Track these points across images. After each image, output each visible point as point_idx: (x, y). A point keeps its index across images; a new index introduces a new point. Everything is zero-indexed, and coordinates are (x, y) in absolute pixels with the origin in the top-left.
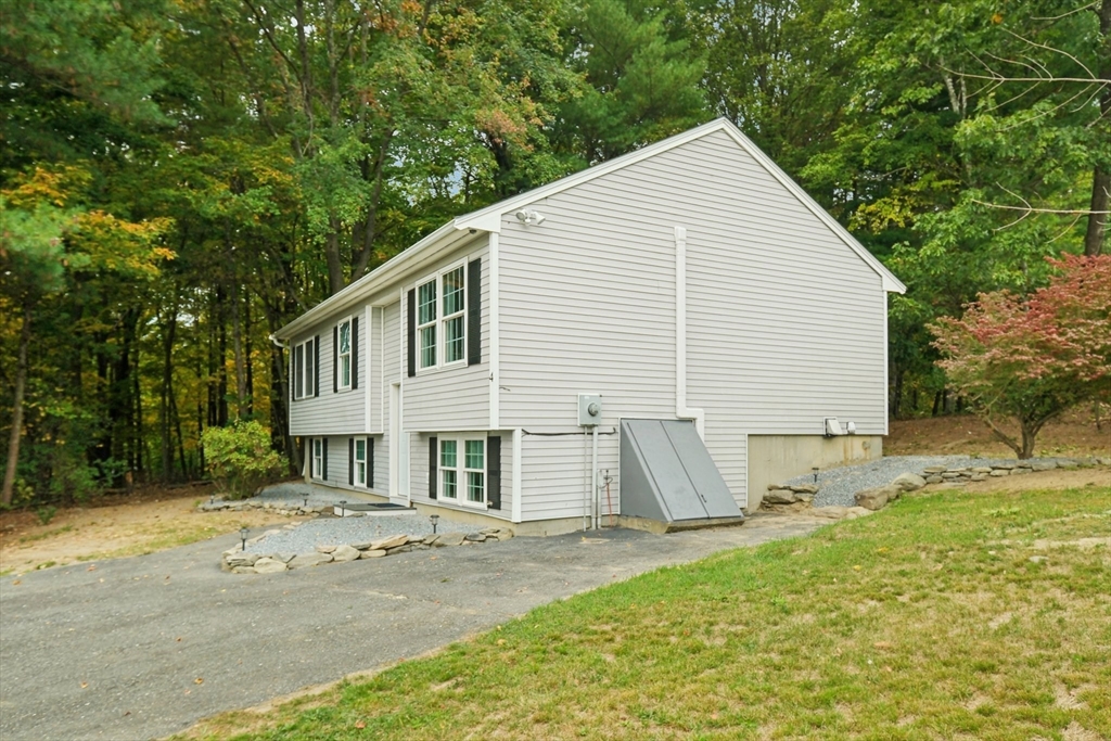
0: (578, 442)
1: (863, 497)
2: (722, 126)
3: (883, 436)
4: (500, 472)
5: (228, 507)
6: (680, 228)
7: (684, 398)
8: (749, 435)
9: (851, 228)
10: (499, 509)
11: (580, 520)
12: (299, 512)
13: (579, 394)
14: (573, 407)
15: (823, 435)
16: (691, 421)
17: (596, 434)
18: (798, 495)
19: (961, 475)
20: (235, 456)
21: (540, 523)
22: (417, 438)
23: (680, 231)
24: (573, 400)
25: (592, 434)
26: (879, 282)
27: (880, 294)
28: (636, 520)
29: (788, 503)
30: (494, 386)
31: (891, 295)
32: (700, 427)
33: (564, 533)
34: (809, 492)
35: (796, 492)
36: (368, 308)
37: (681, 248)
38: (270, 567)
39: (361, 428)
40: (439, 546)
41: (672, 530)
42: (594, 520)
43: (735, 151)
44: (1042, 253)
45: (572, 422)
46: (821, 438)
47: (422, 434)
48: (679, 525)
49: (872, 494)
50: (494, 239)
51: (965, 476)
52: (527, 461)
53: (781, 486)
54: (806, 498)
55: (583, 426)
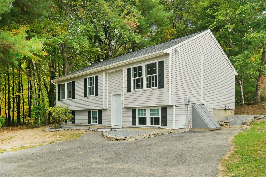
0: (184, 109)
1: (245, 123)
2: (209, 31)
3: (234, 110)
4: (167, 116)
5: (59, 130)
6: (202, 56)
7: (203, 99)
8: (213, 109)
9: (230, 59)
10: (167, 126)
11: (184, 129)
12: (89, 130)
13: (185, 97)
14: (184, 100)
15: (224, 109)
16: (204, 104)
17: (188, 107)
18: (226, 123)
19: (263, 118)
20: (61, 115)
21: (178, 129)
22: (127, 109)
23: (202, 57)
24: (184, 98)
25: (187, 107)
26: (233, 72)
27: (233, 75)
28: (198, 129)
29: (224, 125)
30: (170, 94)
31: (236, 76)
32: (206, 106)
33: (182, 132)
34: (228, 122)
35: (225, 122)
36: (104, 73)
37: (202, 61)
38: (131, 139)
39: (102, 107)
40: (163, 134)
41: (211, 130)
42: (187, 129)
43: (210, 38)
44: (262, 67)
45: (184, 104)
46: (224, 110)
47: (128, 108)
48: (212, 129)
49: (248, 122)
50: (170, 56)
51: (264, 118)
52: (176, 113)
53: (220, 121)
54: (228, 124)
55: (186, 105)
